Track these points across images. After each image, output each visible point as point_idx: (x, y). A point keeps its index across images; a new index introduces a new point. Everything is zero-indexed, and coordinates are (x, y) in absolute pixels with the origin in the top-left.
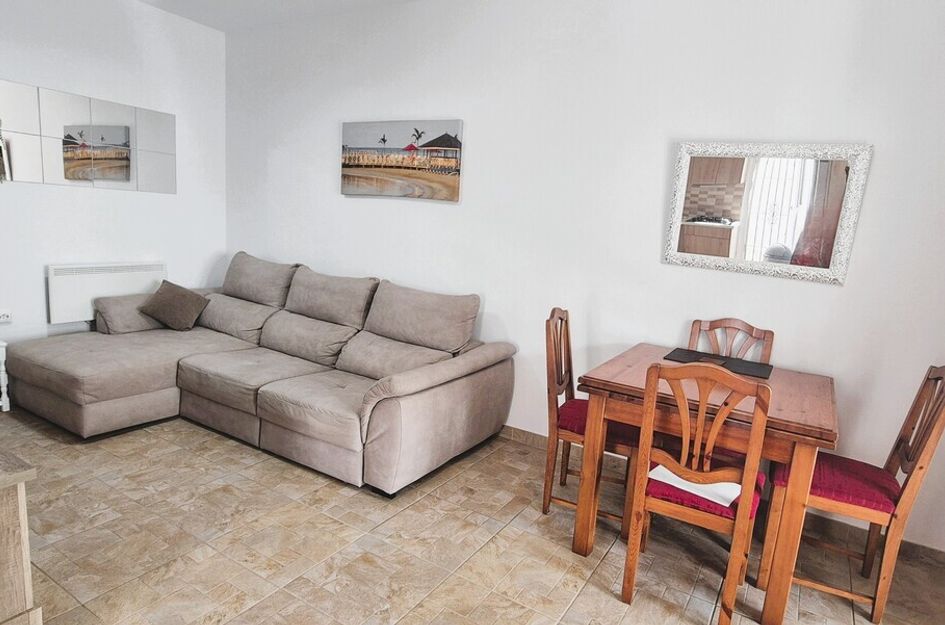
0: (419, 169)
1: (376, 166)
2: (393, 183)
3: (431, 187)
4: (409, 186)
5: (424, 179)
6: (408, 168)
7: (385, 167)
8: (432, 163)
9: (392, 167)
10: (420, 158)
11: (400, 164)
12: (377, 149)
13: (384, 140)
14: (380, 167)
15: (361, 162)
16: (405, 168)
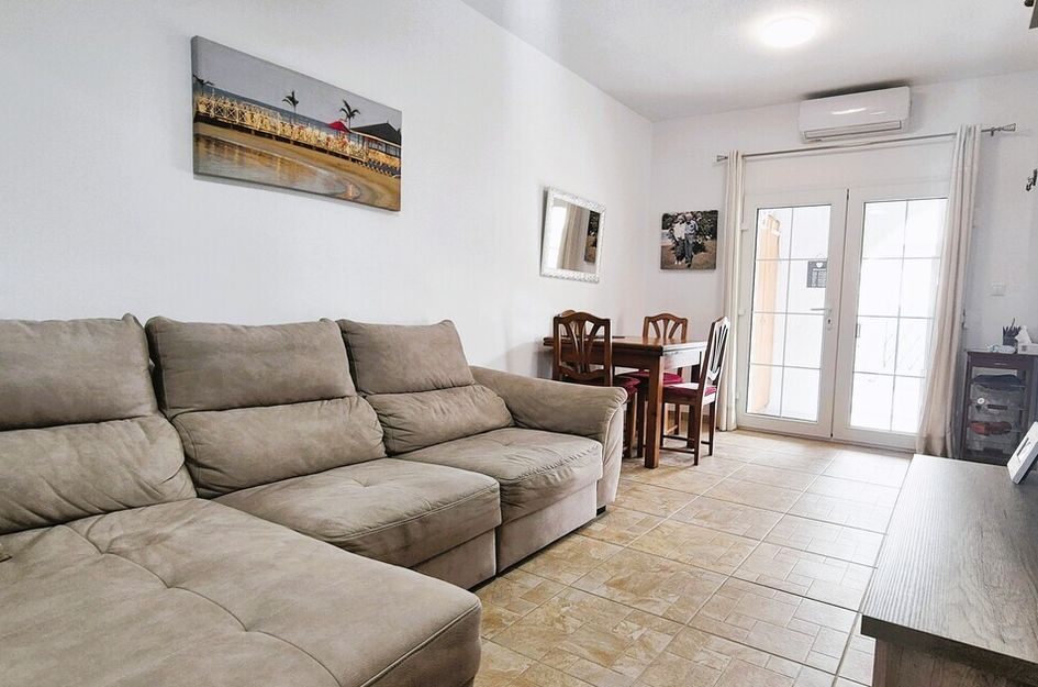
0: (354, 160)
1: (279, 138)
2: (315, 173)
3: (370, 189)
4: (339, 181)
5: (361, 176)
6: (337, 155)
7: (296, 143)
8: (370, 156)
9: (310, 147)
10: (353, 146)
11: (323, 146)
12: (282, 112)
13: (293, 100)
14: (287, 140)
15: (248, 122)
16: (331, 153)
